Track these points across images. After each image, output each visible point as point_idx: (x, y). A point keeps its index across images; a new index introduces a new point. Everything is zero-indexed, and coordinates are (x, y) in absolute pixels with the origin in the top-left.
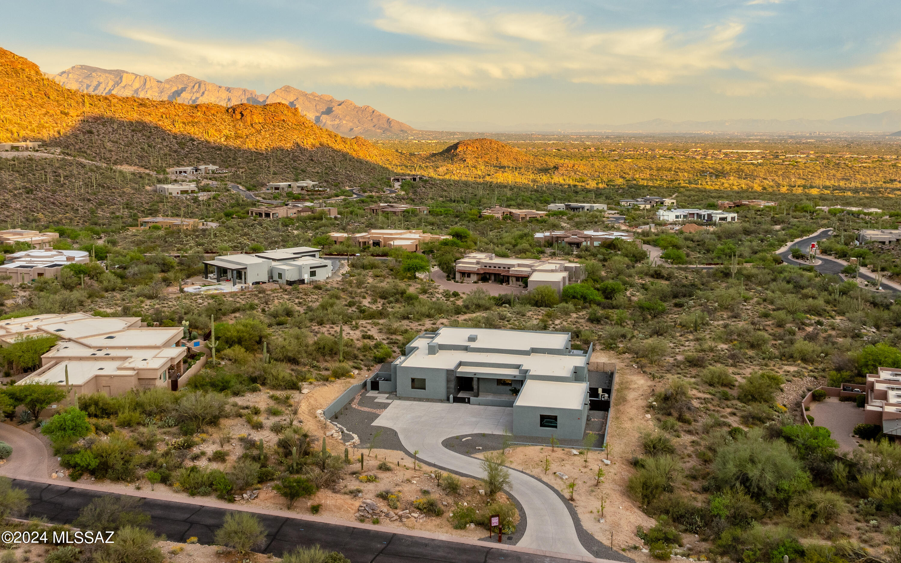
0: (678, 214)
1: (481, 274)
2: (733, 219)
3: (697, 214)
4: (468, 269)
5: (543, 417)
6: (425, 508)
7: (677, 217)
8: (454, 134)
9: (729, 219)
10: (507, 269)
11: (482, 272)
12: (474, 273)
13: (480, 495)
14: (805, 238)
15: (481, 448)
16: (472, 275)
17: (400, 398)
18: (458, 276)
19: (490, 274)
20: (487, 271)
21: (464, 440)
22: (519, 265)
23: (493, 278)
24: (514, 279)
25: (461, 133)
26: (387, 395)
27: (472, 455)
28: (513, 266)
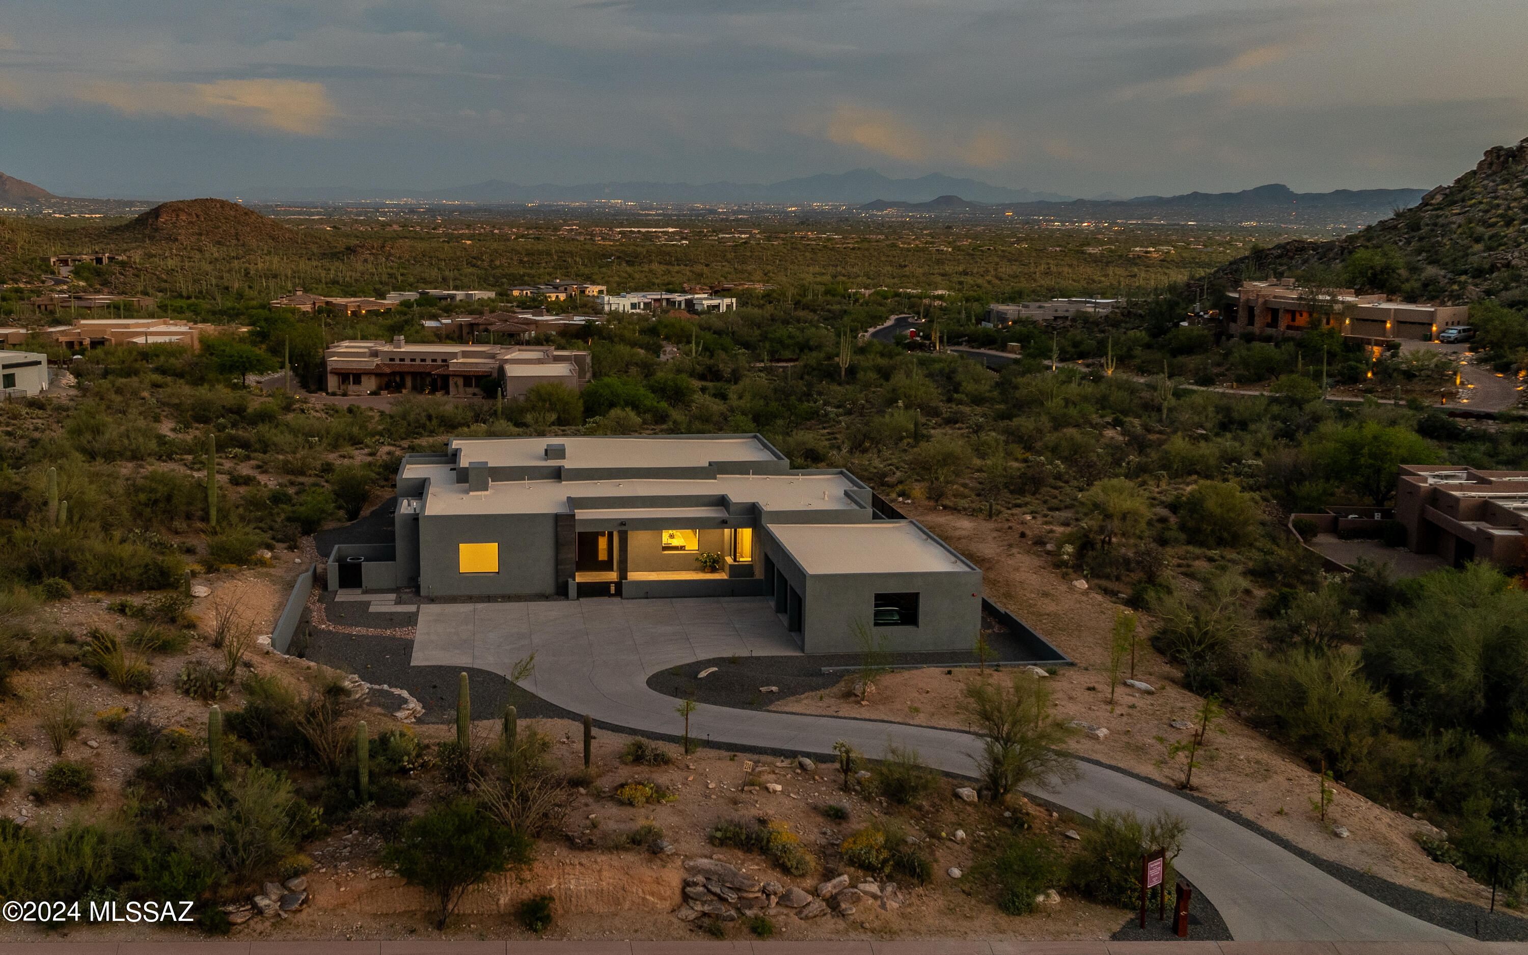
0: (635, 300)
1: (386, 375)
2: (729, 306)
3: (668, 300)
4: (355, 366)
5: (882, 599)
6: (885, 862)
7: (634, 306)
8: (131, 204)
9: (723, 309)
10: (439, 363)
11: (388, 370)
12: (368, 373)
13: (970, 804)
14: (879, 327)
15: (774, 689)
16: (364, 379)
17: (432, 600)
18: (332, 382)
19: (402, 375)
20: (397, 369)
21: (703, 674)
22: (465, 354)
23: (409, 383)
24: (460, 382)
25: (142, 203)
26: (393, 596)
27: (771, 708)
28: (454, 355)
